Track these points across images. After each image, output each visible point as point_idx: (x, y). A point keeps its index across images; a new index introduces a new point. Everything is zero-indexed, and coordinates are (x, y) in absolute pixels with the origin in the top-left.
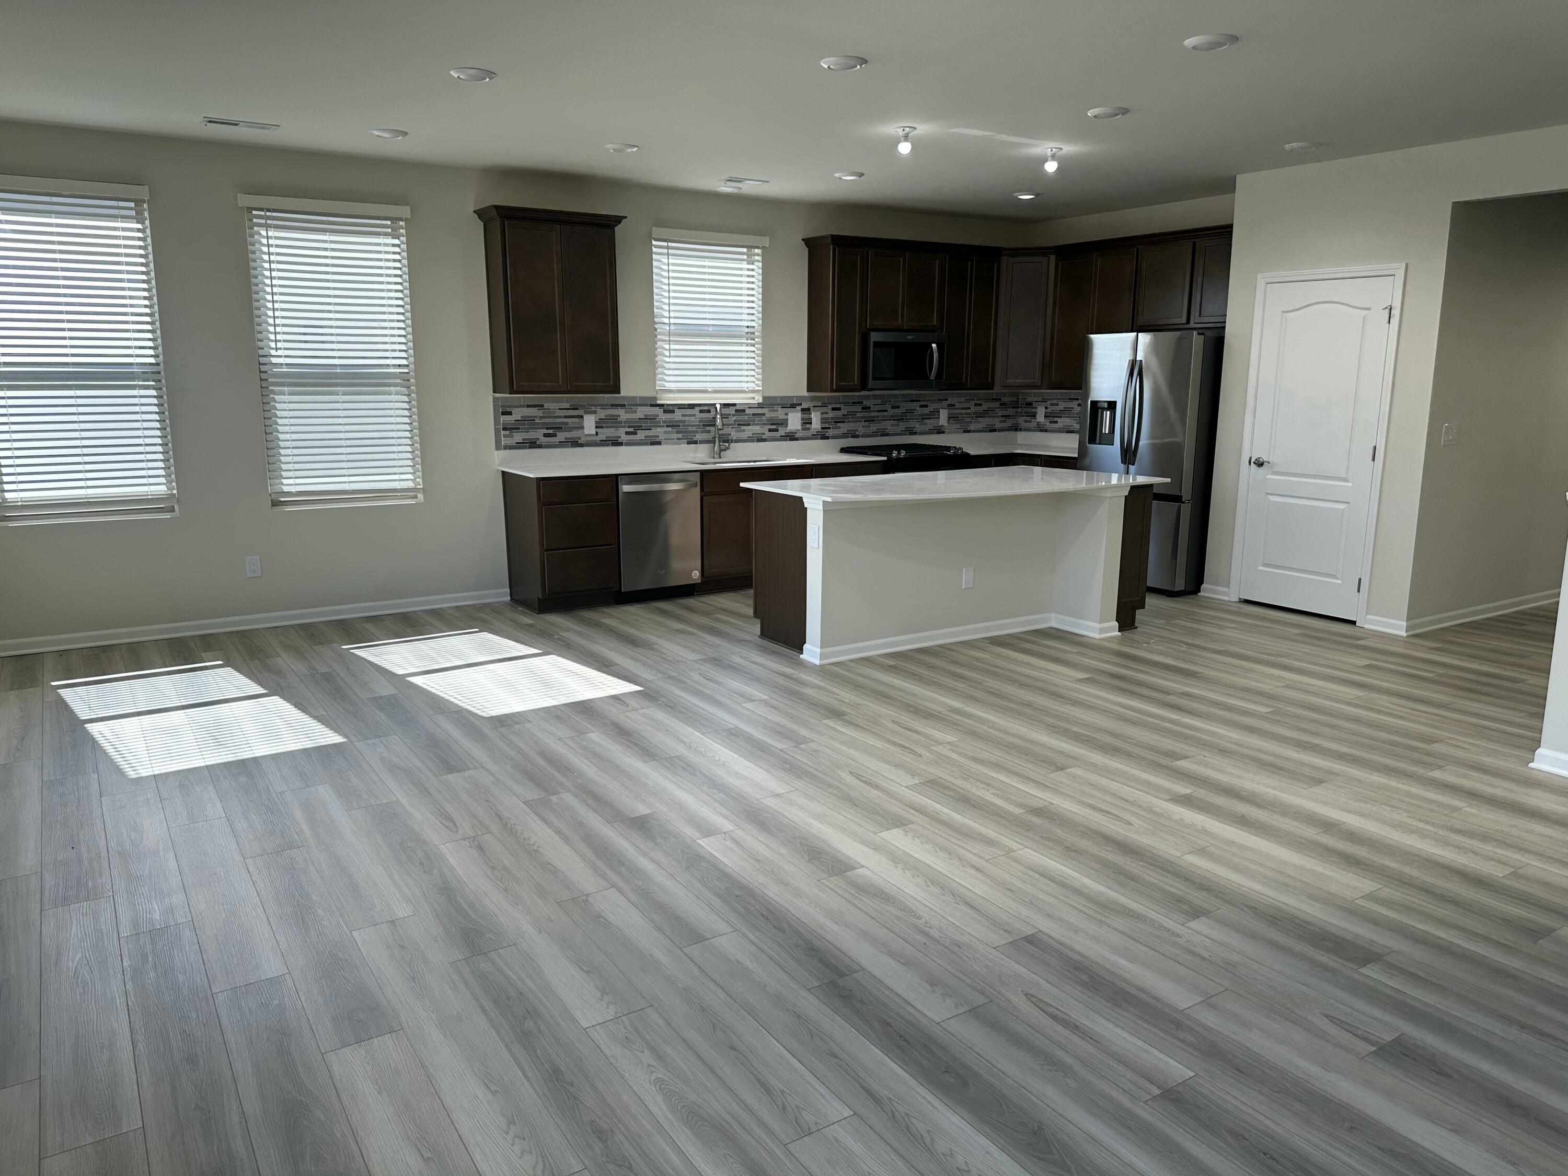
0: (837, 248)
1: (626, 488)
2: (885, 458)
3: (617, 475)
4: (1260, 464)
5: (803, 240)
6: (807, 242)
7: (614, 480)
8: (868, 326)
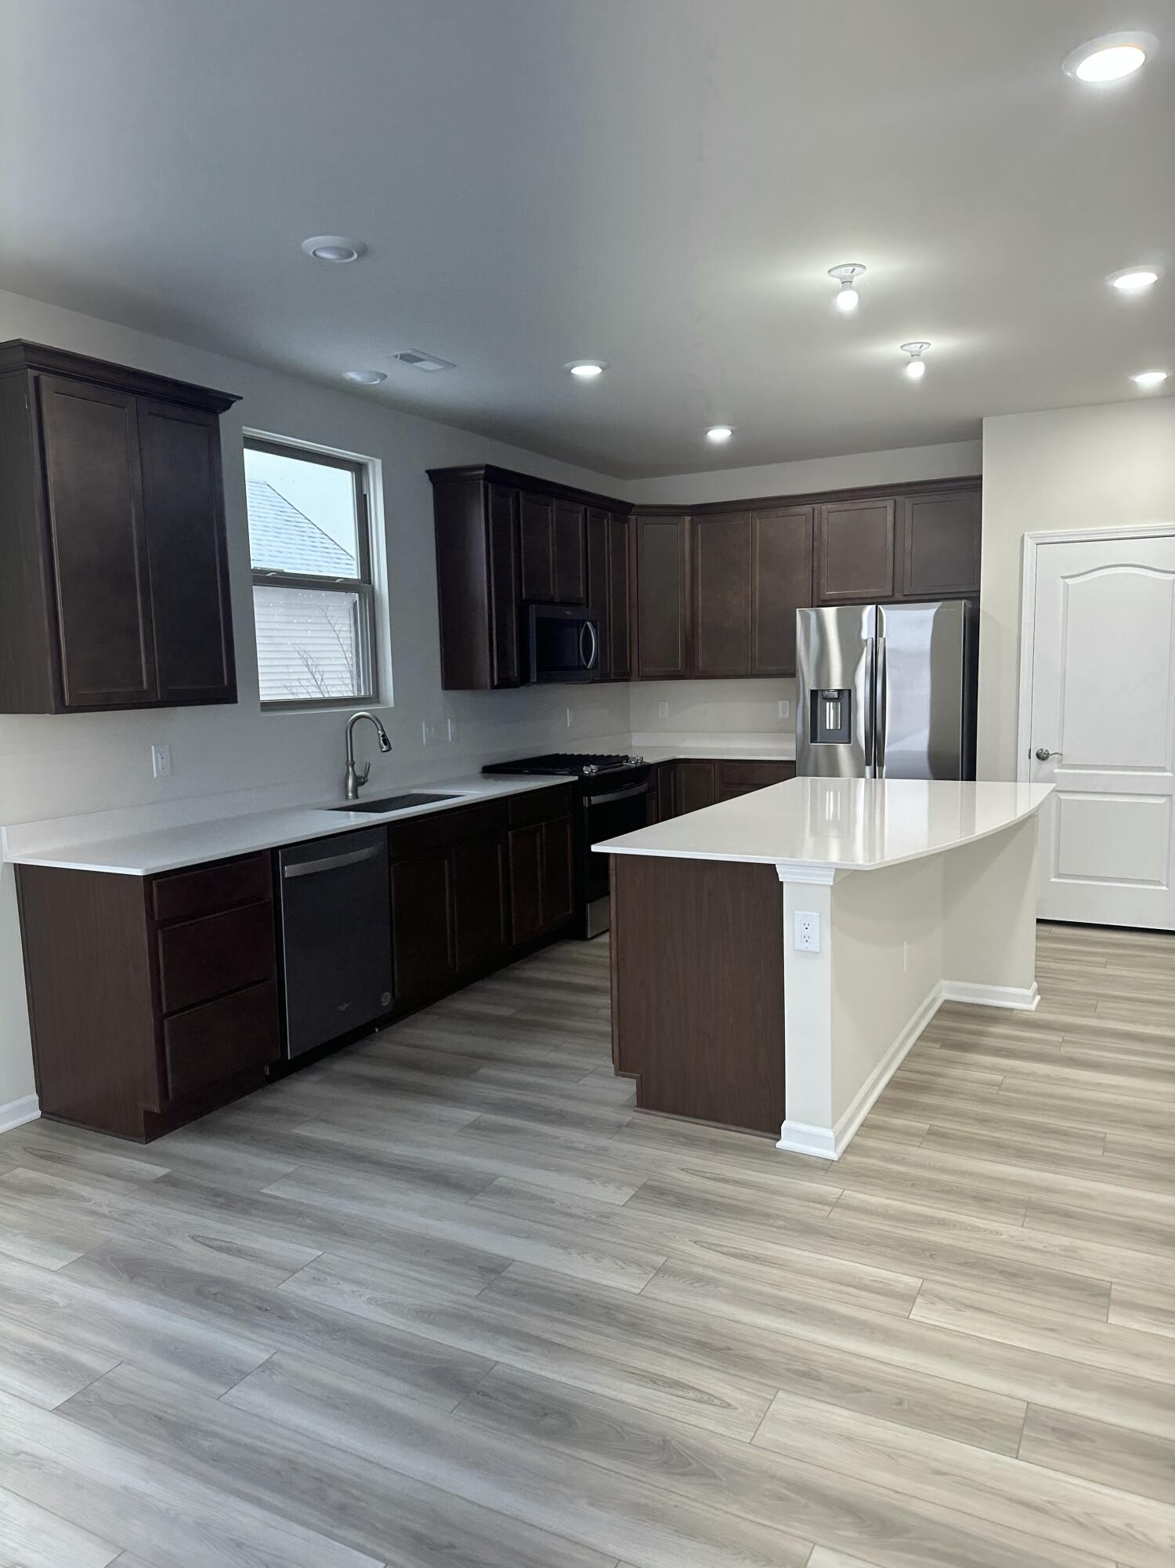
0: (490, 485)
1: (289, 871)
2: (576, 778)
3: (274, 851)
4: (1042, 756)
5: (427, 472)
6: (433, 475)
7: (270, 858)
8: (524, 597)
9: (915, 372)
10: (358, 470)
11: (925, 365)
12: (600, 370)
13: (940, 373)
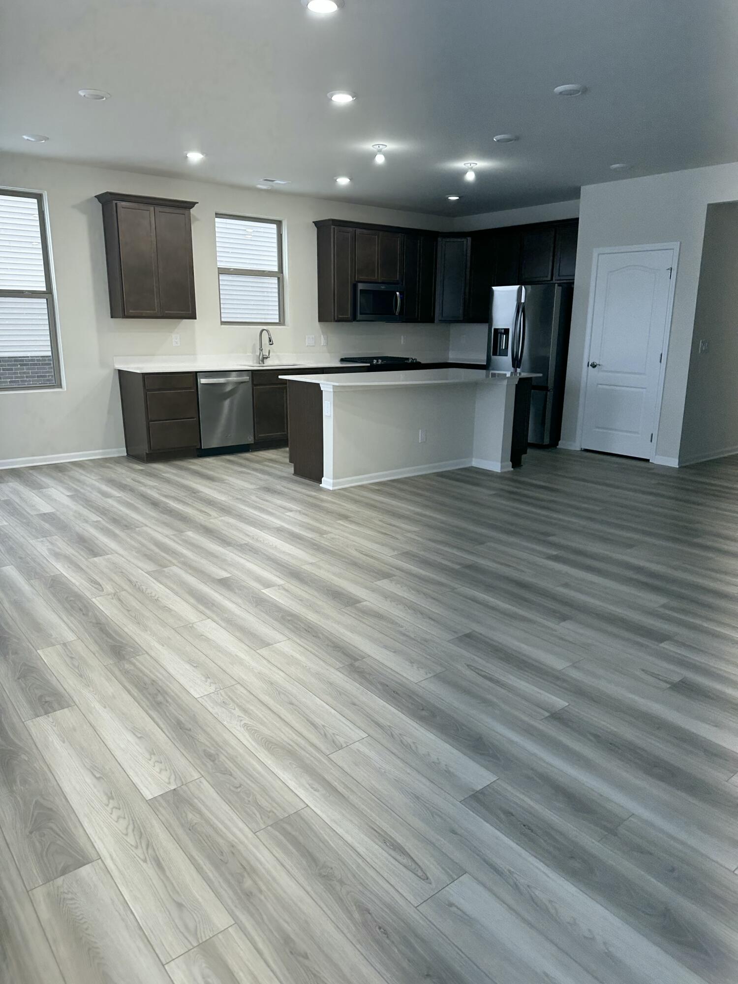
0: (335, 228)
1: (203, 381)
2: (369, 365)
3: (196, 372)
4: (594, 366)
5: (313, 222)
6: (316, 223)
7: (195, 375)
8: (356, 280)
9: (470, 177)
10: (279, 223)
11: (475, 173)
12: (349, 180)
13: (481, 175)
